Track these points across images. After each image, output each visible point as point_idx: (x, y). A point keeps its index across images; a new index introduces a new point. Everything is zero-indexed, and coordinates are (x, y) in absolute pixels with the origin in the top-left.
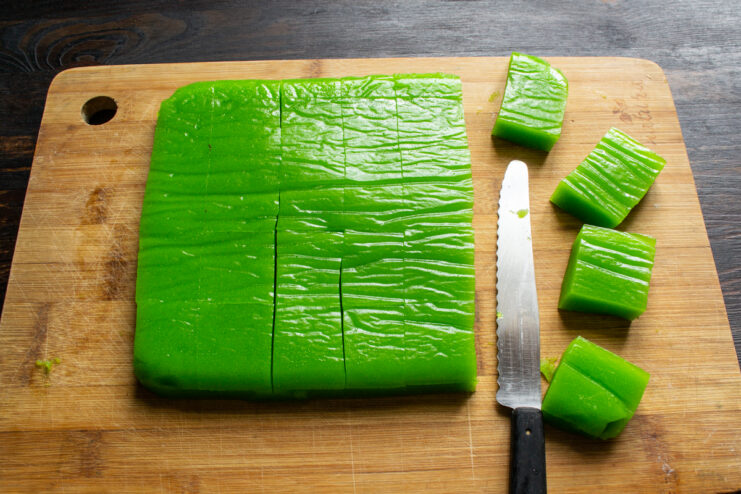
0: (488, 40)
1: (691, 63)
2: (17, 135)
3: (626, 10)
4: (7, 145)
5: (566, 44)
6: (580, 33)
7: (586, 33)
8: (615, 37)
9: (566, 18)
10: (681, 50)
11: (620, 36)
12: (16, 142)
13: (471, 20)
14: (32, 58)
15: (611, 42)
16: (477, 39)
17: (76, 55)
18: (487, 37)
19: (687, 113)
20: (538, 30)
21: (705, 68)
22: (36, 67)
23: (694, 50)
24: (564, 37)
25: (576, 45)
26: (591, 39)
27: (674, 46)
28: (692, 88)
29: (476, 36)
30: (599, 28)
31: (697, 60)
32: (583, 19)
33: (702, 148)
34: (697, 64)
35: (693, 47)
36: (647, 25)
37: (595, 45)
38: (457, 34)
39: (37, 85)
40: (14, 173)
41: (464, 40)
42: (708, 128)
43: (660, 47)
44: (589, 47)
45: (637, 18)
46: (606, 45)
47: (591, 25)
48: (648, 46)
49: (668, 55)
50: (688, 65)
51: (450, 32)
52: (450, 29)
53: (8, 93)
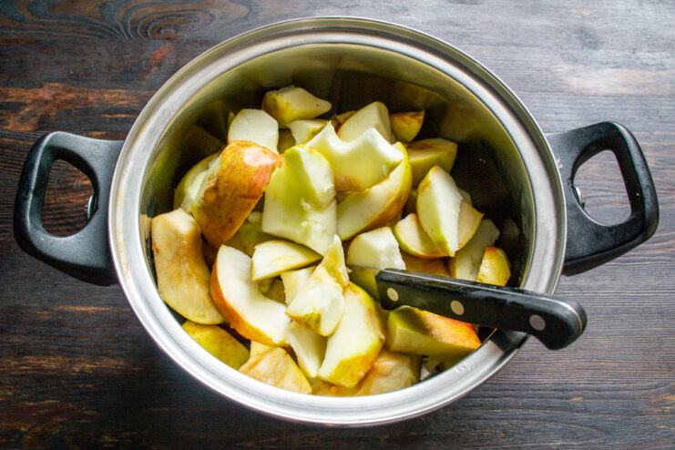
0: (487, 37)
1: (646, 64)
2: (113, 88)
3: (596, 19)
4: (106, 96)
5: (549, 43)
6: (560, 35)
7: (565, 36)
8: (587, 41)
9: (549, 23)
10: (639, 54)
11: (591, 40)
12: (113, 94)
13: (474, 19)
14: (125, 28)
15: (584, 44)
16: (478, 35)
17: (161, 28)
18: (486, 34)
19: (644, 104)
20: (526, 31)
21: (659, 69)
22: (129, 36)
23: (651, 55)
24: (547, 38)
25: (556, 44)
26: (568, 41)
27: (634, 50)
28: (649, 84)
29: (477, 33)
30: (575, 32)
31: (653, 62)
32: (562, 24)
33: (656, 133)
34: (652, 65)
35: (649, 52)
36: (612, 32)
37: (571, 45)
38: (464, 30)
39: (129, 50)
40: (111, 119)
41: (469, 36)
42: (660, 117)
43: (623, 50)
44: (567, 47)
45: (605, 26)
46: (579, 47)
47: (569, 29)
48: (613, 49)
49: (629, 57)
50: (645, 66)
51: (457, 29)
52: (457, 25)
53: (107, 55)
